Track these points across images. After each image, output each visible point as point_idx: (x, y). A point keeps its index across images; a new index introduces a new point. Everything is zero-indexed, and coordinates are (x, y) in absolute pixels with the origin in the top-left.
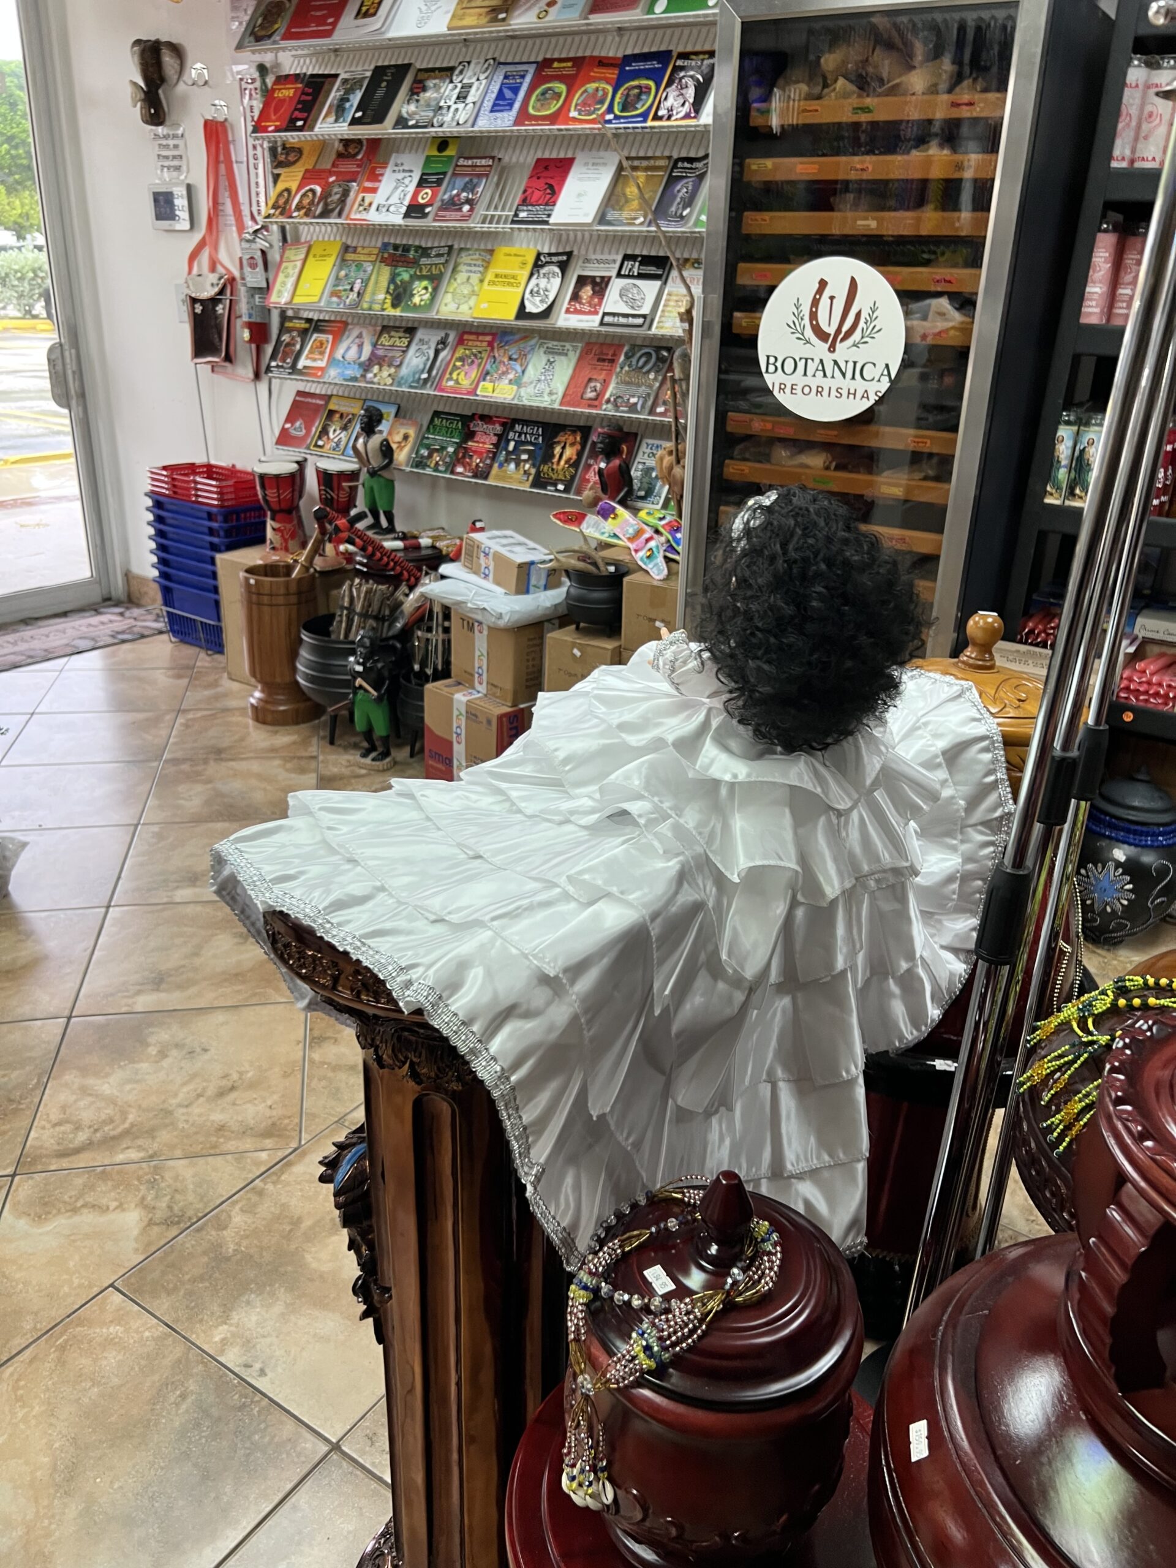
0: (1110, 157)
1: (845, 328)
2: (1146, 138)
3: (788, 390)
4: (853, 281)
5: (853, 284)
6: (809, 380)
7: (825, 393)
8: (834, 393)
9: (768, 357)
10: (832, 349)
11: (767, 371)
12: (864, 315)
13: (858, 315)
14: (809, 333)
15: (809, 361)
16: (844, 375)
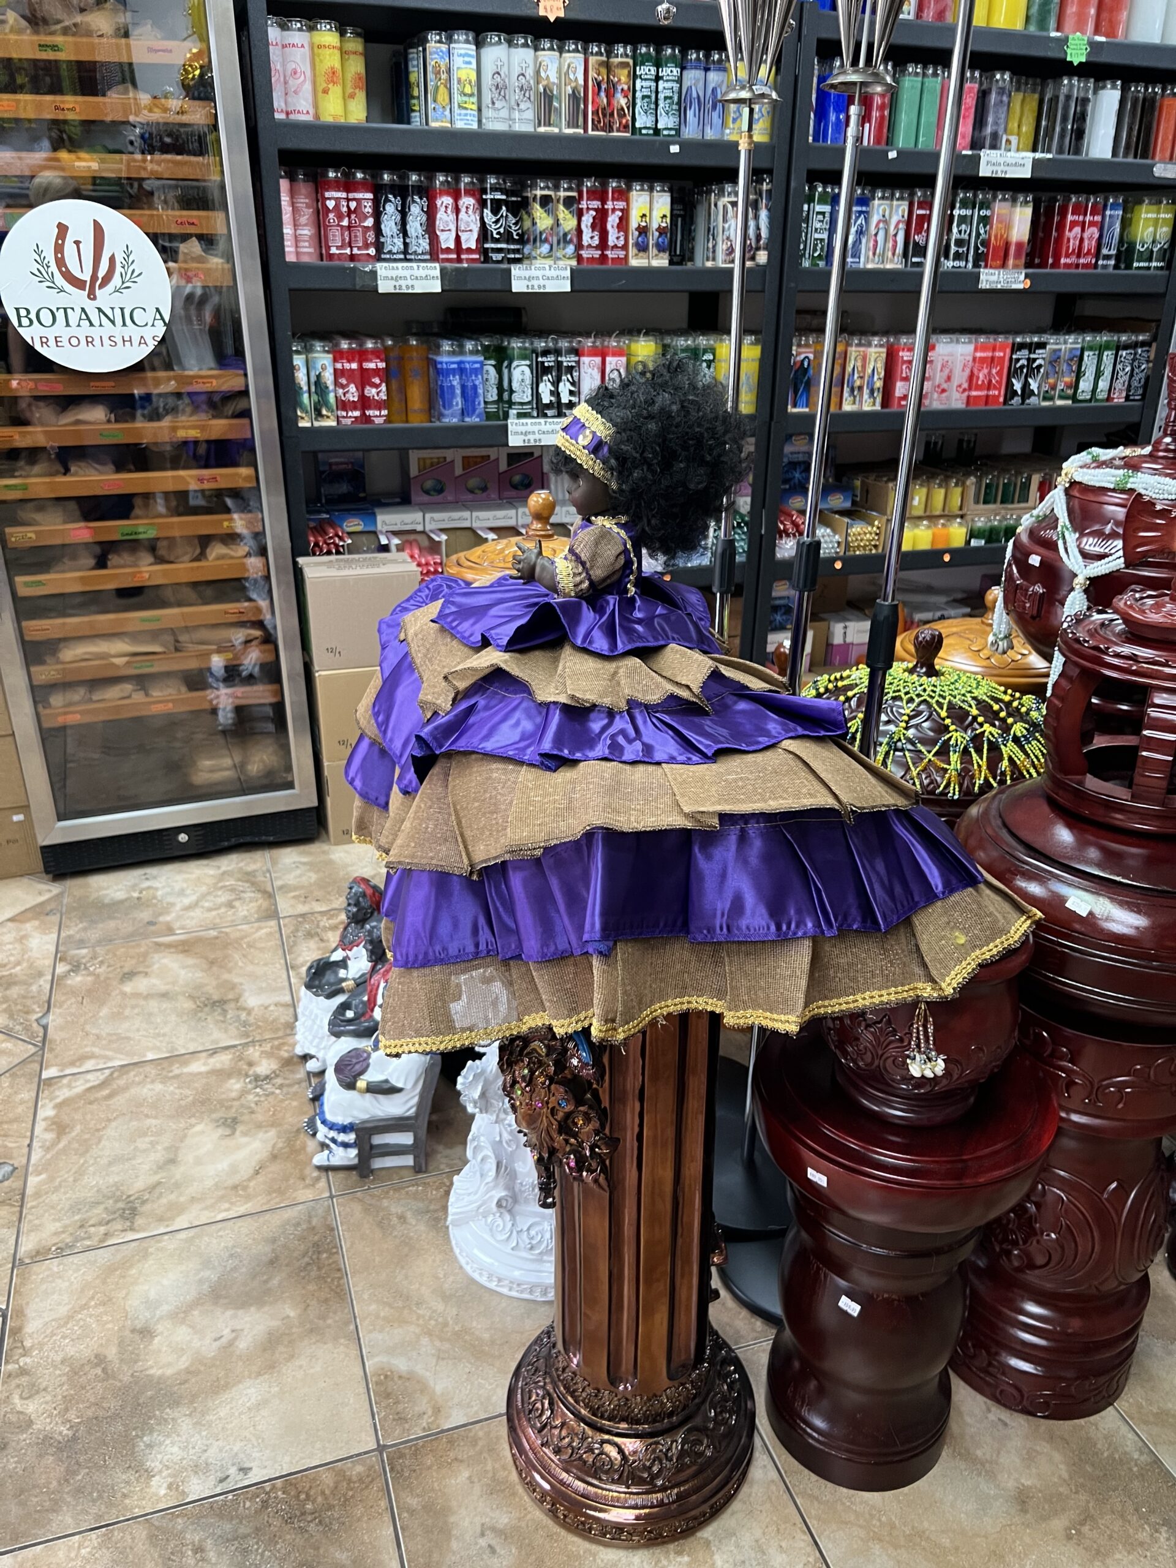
0: (272, 110)
1: (101, 273)
2: (296, 92)
3: (52, 342)
4: (96, 224)
5: (98, 230)
6: (73, 330)
7: (97, 342)
8: (106, 341)
9: (17, 309)
10: (92, 296)
11: (20, 325)
12: (119, 259)
13: (112, 259)
14: (60, 280)
15: (69, 311)
16: (113, 322)
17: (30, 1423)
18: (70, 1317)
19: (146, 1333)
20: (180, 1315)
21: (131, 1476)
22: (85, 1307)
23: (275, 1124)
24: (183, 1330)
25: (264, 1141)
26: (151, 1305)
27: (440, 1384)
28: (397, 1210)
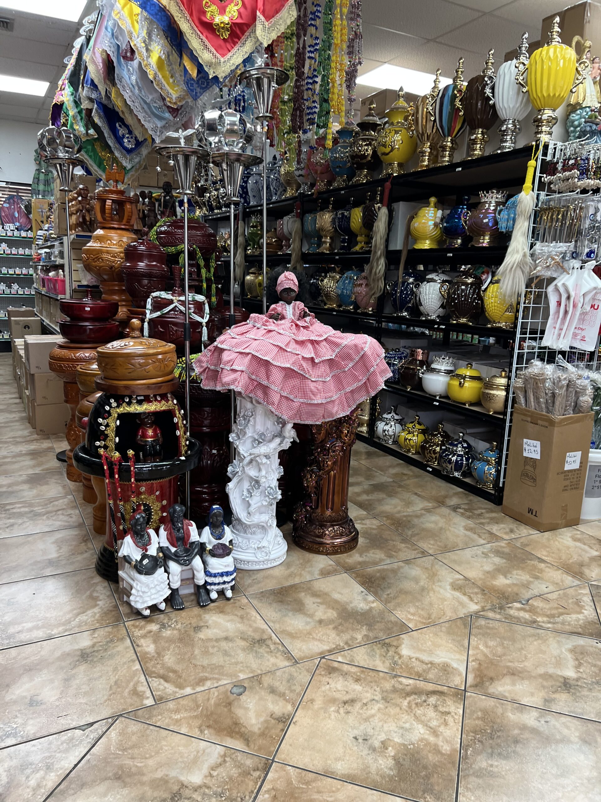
17: (365, 635)
18: (319, 640)
19: (320, 622)
20: (311, 616)
21: (373, 611)
22: (313, 638)
23: (200, 616)
24: (317, 614)
25: (211, 616)
26: (307, 623)
27: (321, 566)
28: (250, 581)
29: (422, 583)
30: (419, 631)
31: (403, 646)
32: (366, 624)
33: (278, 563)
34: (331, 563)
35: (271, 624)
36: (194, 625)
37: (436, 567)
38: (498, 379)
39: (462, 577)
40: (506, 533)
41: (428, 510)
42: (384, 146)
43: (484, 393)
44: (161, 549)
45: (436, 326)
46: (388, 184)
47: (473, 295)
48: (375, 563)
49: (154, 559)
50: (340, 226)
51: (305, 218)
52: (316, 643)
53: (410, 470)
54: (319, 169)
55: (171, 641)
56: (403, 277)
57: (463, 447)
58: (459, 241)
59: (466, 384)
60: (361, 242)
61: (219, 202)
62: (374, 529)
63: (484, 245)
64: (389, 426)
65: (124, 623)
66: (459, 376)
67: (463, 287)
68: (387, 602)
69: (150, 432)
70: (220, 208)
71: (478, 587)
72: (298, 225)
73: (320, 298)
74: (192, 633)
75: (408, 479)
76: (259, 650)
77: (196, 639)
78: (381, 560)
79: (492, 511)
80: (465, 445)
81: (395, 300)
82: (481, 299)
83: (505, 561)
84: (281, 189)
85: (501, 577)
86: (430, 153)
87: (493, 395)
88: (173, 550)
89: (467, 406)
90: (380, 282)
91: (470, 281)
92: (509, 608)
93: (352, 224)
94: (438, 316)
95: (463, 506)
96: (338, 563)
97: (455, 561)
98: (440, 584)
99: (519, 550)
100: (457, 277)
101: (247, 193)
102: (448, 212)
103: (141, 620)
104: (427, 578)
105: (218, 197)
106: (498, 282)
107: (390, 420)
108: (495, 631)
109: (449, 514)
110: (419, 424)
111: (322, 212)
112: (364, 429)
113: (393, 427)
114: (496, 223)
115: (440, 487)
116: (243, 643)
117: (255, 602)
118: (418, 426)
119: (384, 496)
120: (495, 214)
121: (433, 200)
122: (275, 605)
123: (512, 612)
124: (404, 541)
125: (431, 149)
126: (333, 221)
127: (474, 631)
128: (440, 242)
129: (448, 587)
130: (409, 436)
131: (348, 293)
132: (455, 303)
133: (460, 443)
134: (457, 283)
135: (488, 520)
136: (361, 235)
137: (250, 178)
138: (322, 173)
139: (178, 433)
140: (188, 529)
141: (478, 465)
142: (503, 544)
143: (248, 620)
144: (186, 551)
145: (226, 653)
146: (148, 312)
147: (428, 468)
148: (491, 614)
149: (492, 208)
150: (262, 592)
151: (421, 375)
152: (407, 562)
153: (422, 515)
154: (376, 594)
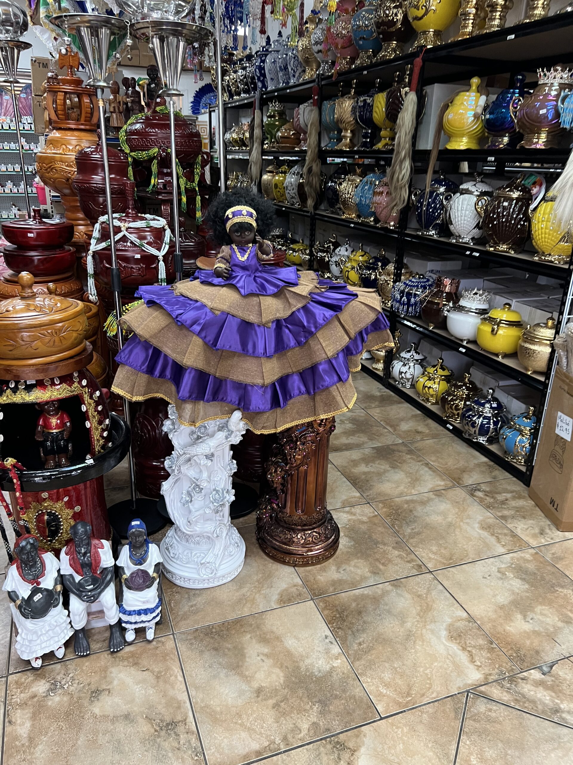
18: (249, 729)
19: (259, 691)
20: (247, 679)
21: (334, 674)
22: (242, 725)
23: (105, 670)
24: (258, 676)
25: (120, 672)
26: (241, 693)
27: (284, 586)
28: (186, 608)
29: (409, 625)
30: (390, 720)
31: (363, 750)
32: (320, 701)
33: (229, 579)
34: (298, 581)
35: (192, 692)
36: (93, 687)
37: (434, 593)
38: (542, 330)
39: (466, 614)
40: (534, 536)
41: (438, 493)
42: (417, 7)
43: (522, 347)
44: (61, 578)
45: (468, 253)
46: (418, 61)
47: (518, 215)
48: (354, 585)
49: (49, 594)
50: (361, 117)
51: (323, 107)
52: (244, 735)
53: (427, 425)
54: (340, 42)
55: (54, 716)
56: (432, 185)
57: (491, 408)
58: (506, 140)
59: (500, 332)
60: (385, 138)
61: (238, 87)
62: (363, 523)
63: (538, 147)
64: (407, 367)
65: (7, 677)
66: (491, 320)
67: (506, 204)
68: (357, 657)
69: (54, 421)
70: (239, 94)
71: (486, 635)
72: (315, 114)
73: (338, 206)
74: (86, 702)
75: (422, 440)
76: (163, 743)
77: (86, 717)
78: (364, 578)
79: (520, 497)
80: (495, 405)
81: (420, 215)
82: (528, 220)
83: (527, 586)
84: (300, 70)
85: (519, 616)
86: (476, 15)
87: (534, 350)
88: (78, 578)
89: (500, 359)
90: (403, 190)
91: (515, 195)
92: (522, 679)
93: (375, 115)
94: (473, 239)
95: (483, 487)
96: (306, 583)
97: (459, 584)
98: (432, 626)
99: (549, 568)
100: (499, 189)
101: (264, 75)
102: (494, 97)
103: (29, 673)
104: (418, 614)
105: (236, 81)
106: (553, 199)
107: (408, 360)
108: (498, 726)
109: (464, 500)
110: (443, 368)
111: (341, 99)
112: (380, 366)
113: (412, 369)
114: (558, 115)
115: (459, 453)
116: (145, 728)
117: (183, 648)
118: (440, 372)
119: (387, 467)
120: (557, 102)
121: (475, 81)
122: (207, 655)
123: (527, 689)
124: (398, 545)
125: (477, 9)
126: (354, 109)
127: (468, 724)
128: (481, 139)
129: (444, 633)
130: (429, 384)
131: (367, 202)
132: (493, 224)
133: (489, 402)
134: (498, 197)
135: (513, 512)
136: (386, 129)
137: (268, 57)
138: (343, 48)
139: (88, 425)
140: (97, 552)
141: (507, 433)
142: (527, 555)
143: (165, 682)
144: (94, 581)
145: (118, 748)
146: (93, 242)
147: (448, 425)
148: (495, 692)
149: (554, 93)
150: (197, 630)
151: (446, 313)
152: (396, 583)
153: (429, 500)
154: (343, 642)
